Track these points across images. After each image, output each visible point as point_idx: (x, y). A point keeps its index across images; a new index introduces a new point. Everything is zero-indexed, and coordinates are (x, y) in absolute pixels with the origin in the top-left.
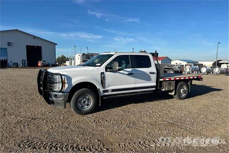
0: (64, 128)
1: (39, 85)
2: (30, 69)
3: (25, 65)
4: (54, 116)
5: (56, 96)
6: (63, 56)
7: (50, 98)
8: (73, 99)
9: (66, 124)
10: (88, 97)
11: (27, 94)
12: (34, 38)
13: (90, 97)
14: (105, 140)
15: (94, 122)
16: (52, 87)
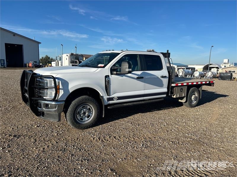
0: (61, 150)
1: (23, 91)
2: (10, 69)
3: (4, 66)
4: (45, 132)
5: (47, 106)
6: (47, 56)
7: (39, 109)
8: (69, 109)
9: (62, 144)
10: (88, 107)
11: (6, 100)
12: (14, 35)
13: (92, 106)
14: (121, 170)
15: (99, 140)
16: (41, 94)
